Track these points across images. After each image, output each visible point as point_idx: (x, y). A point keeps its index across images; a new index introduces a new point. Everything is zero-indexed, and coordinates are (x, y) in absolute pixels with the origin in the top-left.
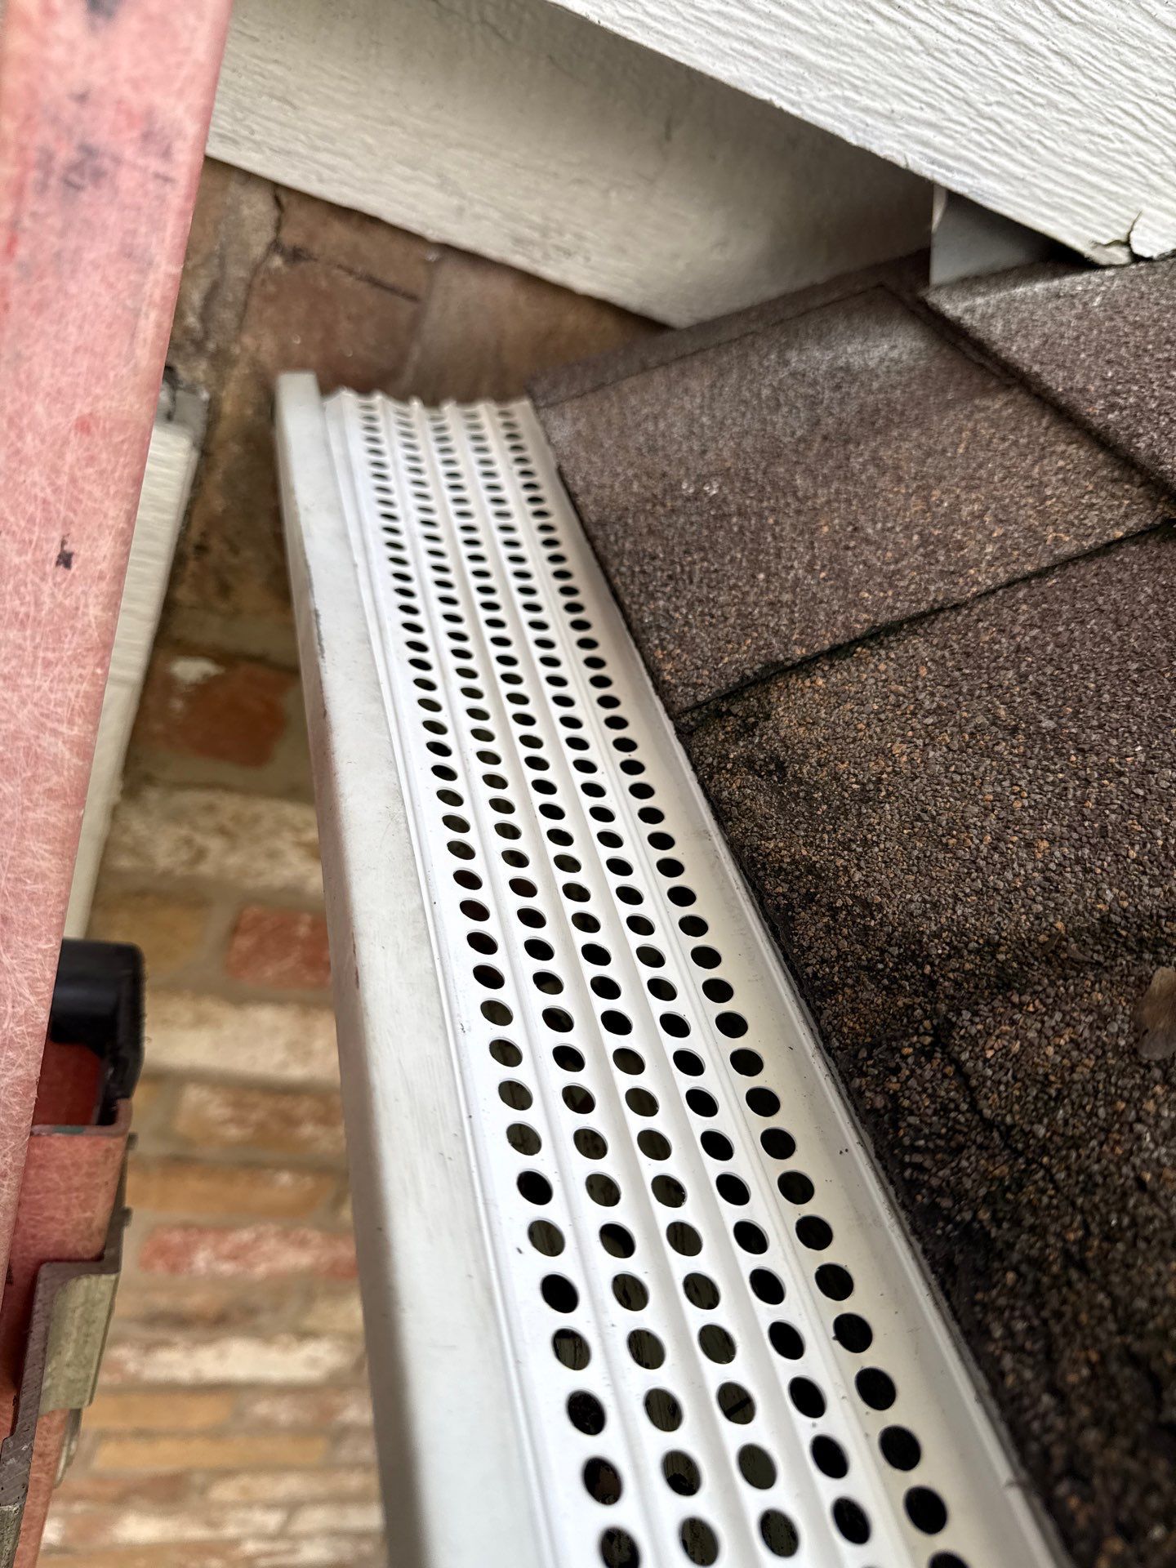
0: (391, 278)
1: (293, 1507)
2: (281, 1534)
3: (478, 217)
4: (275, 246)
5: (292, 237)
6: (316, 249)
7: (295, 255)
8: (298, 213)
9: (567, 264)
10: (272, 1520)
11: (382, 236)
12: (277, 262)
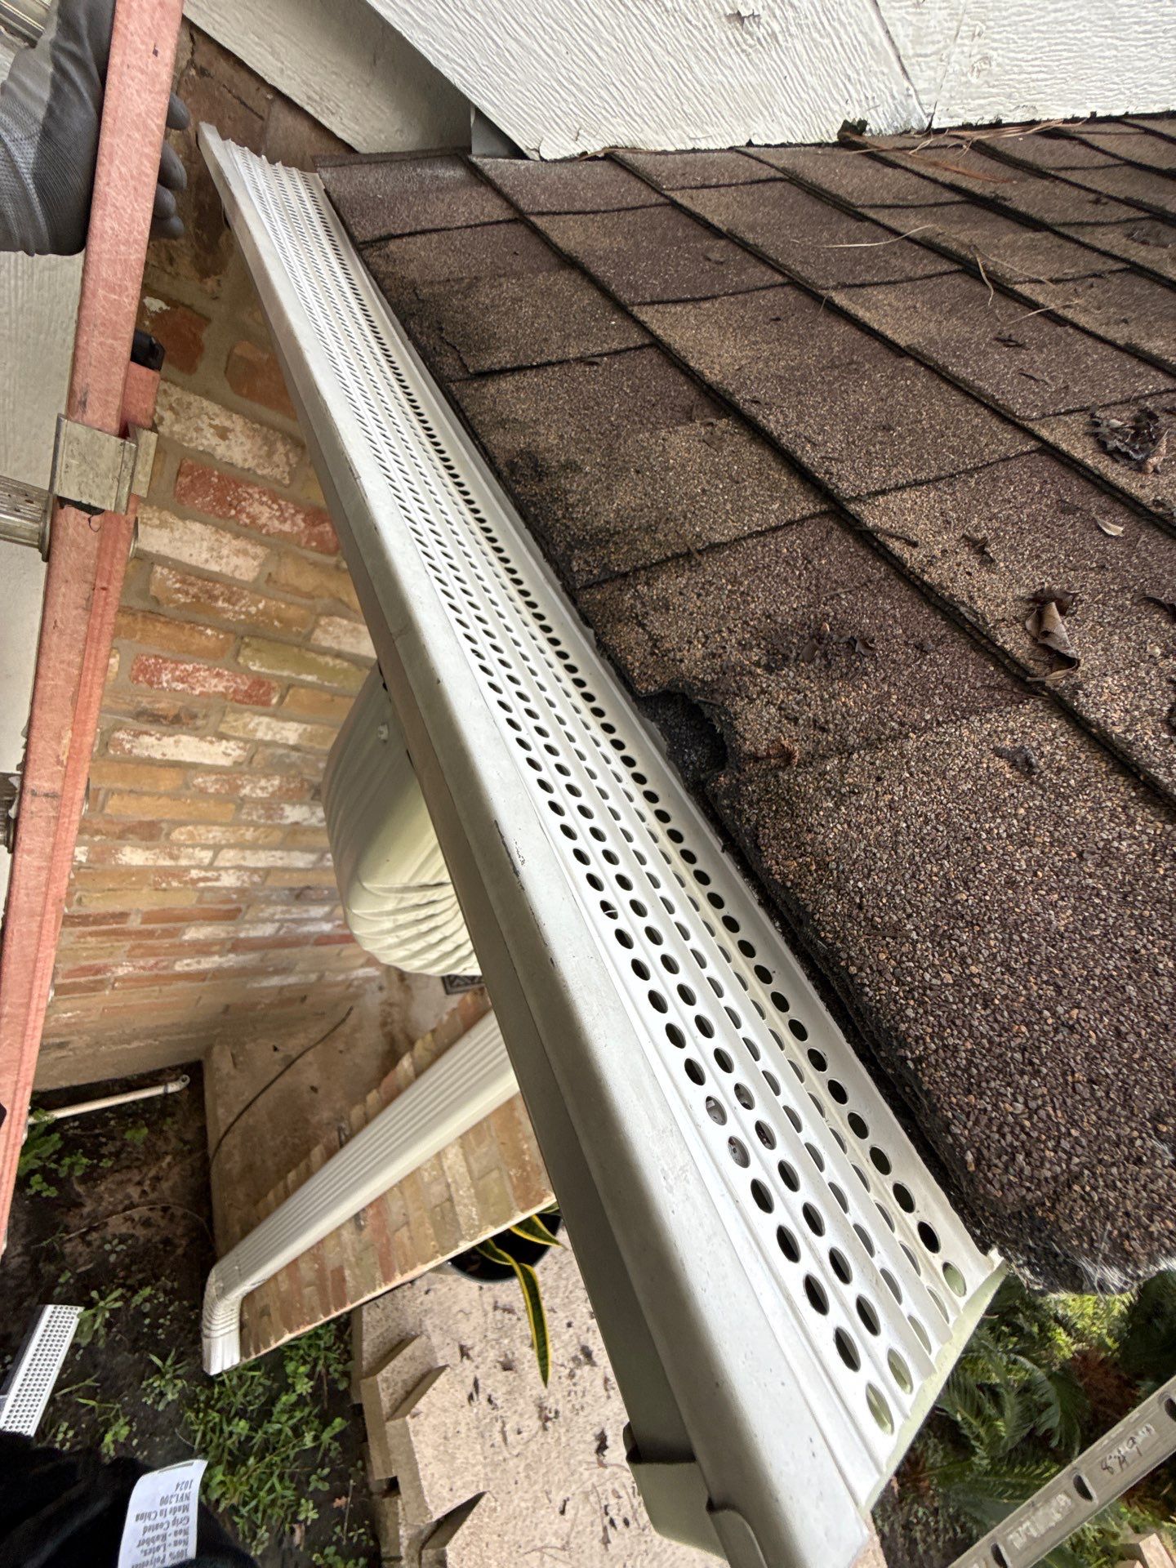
0: (250, 103)
1: (217, 849)
2: (210, 867)
3: (291, 78)
4: (191, 63)
5: (200, 61)
6: (213, 72)
7: (202, 72)
8: (203, 48)
9: (332, 118)
10: (206, 856)
11: (245, 75)
12: (193, 72)
